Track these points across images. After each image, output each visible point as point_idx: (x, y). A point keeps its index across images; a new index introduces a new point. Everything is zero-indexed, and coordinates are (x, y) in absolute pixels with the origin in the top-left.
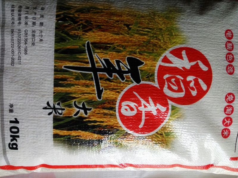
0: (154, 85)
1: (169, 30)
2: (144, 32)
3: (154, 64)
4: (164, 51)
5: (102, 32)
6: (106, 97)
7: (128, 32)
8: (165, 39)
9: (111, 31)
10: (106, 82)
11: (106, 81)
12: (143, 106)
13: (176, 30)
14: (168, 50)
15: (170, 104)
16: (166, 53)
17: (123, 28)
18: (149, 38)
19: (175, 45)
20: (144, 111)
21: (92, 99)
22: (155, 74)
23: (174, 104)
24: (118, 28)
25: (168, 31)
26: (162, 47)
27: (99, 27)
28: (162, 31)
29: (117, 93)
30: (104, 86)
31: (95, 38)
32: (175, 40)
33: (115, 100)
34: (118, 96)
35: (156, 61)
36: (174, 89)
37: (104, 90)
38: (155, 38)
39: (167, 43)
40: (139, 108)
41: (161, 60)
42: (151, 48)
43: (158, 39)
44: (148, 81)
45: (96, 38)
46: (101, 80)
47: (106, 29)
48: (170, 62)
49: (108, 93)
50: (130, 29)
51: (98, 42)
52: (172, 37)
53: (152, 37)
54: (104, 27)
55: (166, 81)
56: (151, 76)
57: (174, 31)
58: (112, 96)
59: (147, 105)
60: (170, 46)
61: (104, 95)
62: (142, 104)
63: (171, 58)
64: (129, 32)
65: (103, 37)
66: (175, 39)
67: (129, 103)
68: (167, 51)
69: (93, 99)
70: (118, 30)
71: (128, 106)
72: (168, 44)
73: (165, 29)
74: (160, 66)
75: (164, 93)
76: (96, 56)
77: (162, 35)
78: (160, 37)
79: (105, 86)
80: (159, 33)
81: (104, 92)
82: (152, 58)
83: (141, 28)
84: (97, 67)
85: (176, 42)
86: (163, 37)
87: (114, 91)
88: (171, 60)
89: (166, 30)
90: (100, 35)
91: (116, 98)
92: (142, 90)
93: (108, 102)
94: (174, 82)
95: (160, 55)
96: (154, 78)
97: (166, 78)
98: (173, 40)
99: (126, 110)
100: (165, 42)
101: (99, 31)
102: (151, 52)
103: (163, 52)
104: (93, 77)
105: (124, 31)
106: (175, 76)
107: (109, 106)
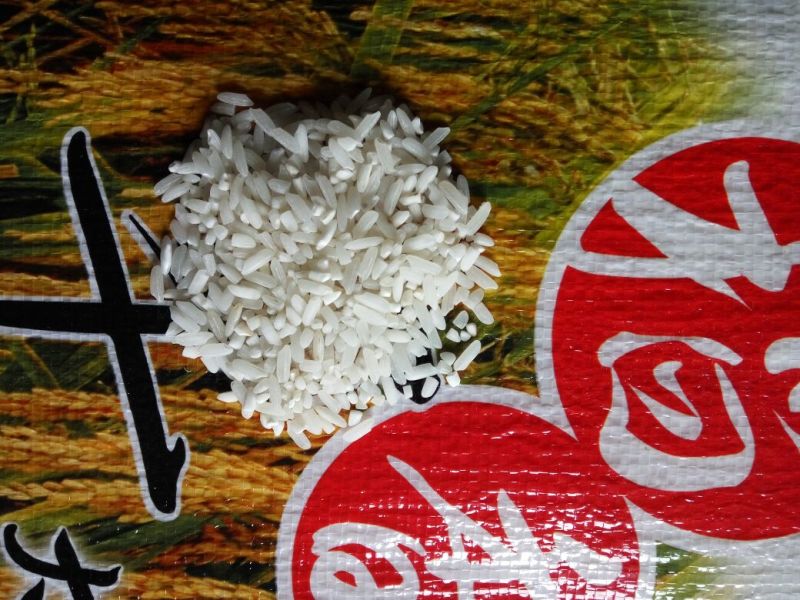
0: (534, 411)
1: (629, 21)
2: (453, 51)
3: (527, 268)
4: (596, 173)
5: (167, 66)
6: (209, 494)
7: (343, 54)
8: (601, 86)
9: (230, 52)
10: (203, 398)
11: (204, 391)
12: (461, 556)
13: (677, 19)
14: (625, 164)
15: (648, 538)
16: (615, 184)
17: (306, 27)
18: (488, 88)
19: (672, 128)
20: (470, 581)
21: (114, 511)
22: (537, 331)
23: (679, 537)
24: (273, 31)
25: (619, 34)
26: (583, 146)
27: (149, 28)
28: (583, 33)
29: (276, 470)
30: (193, 428)
31: (119, 110)
32: (674, 94)
33: (269, 516)
34: (288, 491)
35: (542, 245)
36: (675, 431)
37: (189, 454)
38: (533, 86)
39: (615, 113)
40: (434, 565)
41: (579, 234)
42: (504, 153)
43: (555, 87)
44: (491, 384)
45: (125, 103)
46: (170, 388)
47: (191, 41)
48: (644, 248)
49: (221, 470)
50: (359, 33)
51: (139, 134)
52: (653, 70)
53: (510, 76)
54: (178, 26)
55: (615, 379)
56: (509, 347)
57: (663, 31)
58: (246, 486)
59: (489, 542)
60: (639, 136)
61: (193, 485)
62: (454, 542)
63: (650, 218)
64: (350, 49)
65: (174, 96)
66: (675, 83)
67: (362, 532)
68: (622, 169)
69: (124, 512)
70: (272, 45)
71: (356, 550)
72: (626, 118)
73: (602, 18)
74: (571, 276)
75: (600, 460)
76: (132, 226)
77: (578, 62)
78: (568, 73)
79: (200, 423)
80: (560, 47)
81: (192, 463)
82: (514, 227)
83: (431, 20)
84: (140, 302)
85: (682, 106)
86: (585, 74)
87: (256, 453)
88: (645, 232)
89: (611, 21)
90: (151, 85)
91: (271, 500)
92: (450, 449)
93: (222, 531)
94: (675, 388)
95: (568, 202)
96: (531, 362)
97: (615, 358)
98: (658, 95)
99: (345, 577)
100: (604, 109)
101: (149, 58)
102: (503, 185)
103: (589, 183)
104: (116, 365)
105: (314, 46)
106: (683, 340)
107: (230, 553)
